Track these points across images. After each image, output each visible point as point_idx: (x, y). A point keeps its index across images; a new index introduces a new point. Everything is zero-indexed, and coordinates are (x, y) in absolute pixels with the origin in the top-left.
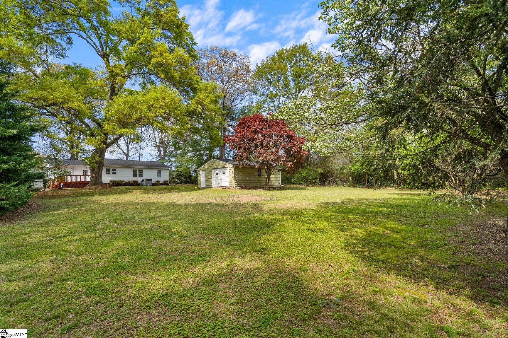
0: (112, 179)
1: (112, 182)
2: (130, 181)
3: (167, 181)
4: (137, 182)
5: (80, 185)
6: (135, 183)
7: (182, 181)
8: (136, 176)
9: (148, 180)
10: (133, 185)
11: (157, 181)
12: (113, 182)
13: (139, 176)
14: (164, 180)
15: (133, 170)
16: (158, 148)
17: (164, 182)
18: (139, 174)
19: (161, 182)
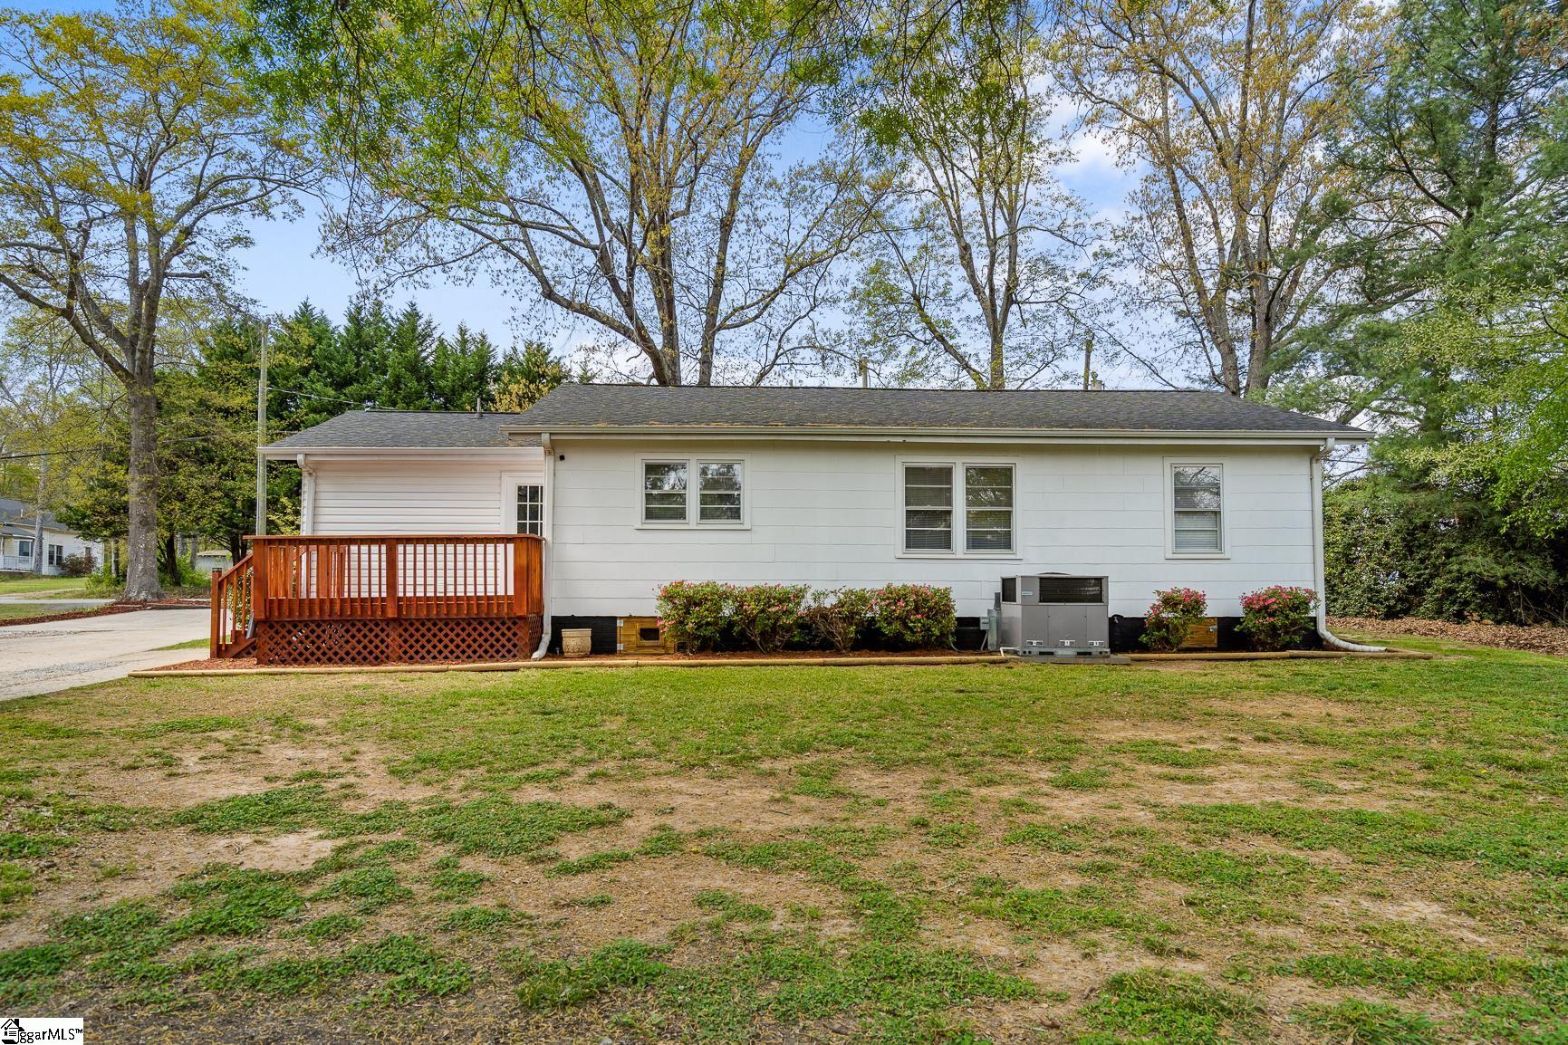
0: (696, 576)
1: (686, 601)
2: (863, 599)
3: (1299, 603)
4: (932, 606)
5: (393, 637)
6: (917, 621)
7: (1466, 590)
8: (945, 541)
9: (1058, 589)
10: (896, 645)
11: (1169, 602)
12: (692, 602)
13: (975, 542)
14: (1260, 583)
15: (912, 474)
16: (1210, 318)
17: (1257, 606)
18: (973, 519)
19: (1223, 601)
